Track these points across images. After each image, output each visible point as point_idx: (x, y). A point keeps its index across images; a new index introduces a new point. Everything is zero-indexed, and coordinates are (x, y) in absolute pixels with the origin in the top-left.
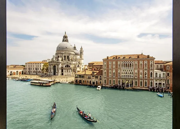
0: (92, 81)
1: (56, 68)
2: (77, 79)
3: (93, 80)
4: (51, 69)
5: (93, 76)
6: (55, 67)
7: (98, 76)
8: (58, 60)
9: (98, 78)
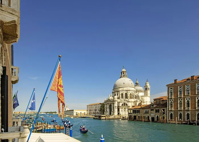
0: (150, 116)
1: (112, 107)
2: (131, 115)
3: (152, 115)
4: (107, 108)
5: (152, 110)
6: (110, 106)
7: (159, 110)
8: (114, 98)
9: (159, 112)
